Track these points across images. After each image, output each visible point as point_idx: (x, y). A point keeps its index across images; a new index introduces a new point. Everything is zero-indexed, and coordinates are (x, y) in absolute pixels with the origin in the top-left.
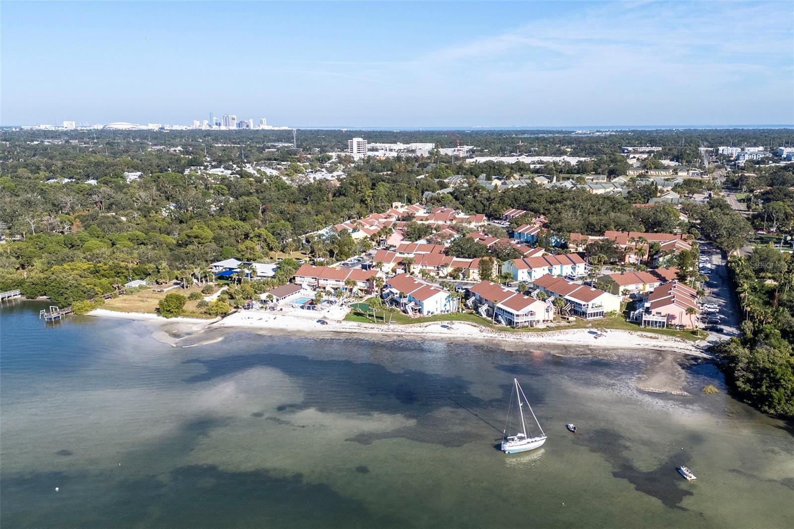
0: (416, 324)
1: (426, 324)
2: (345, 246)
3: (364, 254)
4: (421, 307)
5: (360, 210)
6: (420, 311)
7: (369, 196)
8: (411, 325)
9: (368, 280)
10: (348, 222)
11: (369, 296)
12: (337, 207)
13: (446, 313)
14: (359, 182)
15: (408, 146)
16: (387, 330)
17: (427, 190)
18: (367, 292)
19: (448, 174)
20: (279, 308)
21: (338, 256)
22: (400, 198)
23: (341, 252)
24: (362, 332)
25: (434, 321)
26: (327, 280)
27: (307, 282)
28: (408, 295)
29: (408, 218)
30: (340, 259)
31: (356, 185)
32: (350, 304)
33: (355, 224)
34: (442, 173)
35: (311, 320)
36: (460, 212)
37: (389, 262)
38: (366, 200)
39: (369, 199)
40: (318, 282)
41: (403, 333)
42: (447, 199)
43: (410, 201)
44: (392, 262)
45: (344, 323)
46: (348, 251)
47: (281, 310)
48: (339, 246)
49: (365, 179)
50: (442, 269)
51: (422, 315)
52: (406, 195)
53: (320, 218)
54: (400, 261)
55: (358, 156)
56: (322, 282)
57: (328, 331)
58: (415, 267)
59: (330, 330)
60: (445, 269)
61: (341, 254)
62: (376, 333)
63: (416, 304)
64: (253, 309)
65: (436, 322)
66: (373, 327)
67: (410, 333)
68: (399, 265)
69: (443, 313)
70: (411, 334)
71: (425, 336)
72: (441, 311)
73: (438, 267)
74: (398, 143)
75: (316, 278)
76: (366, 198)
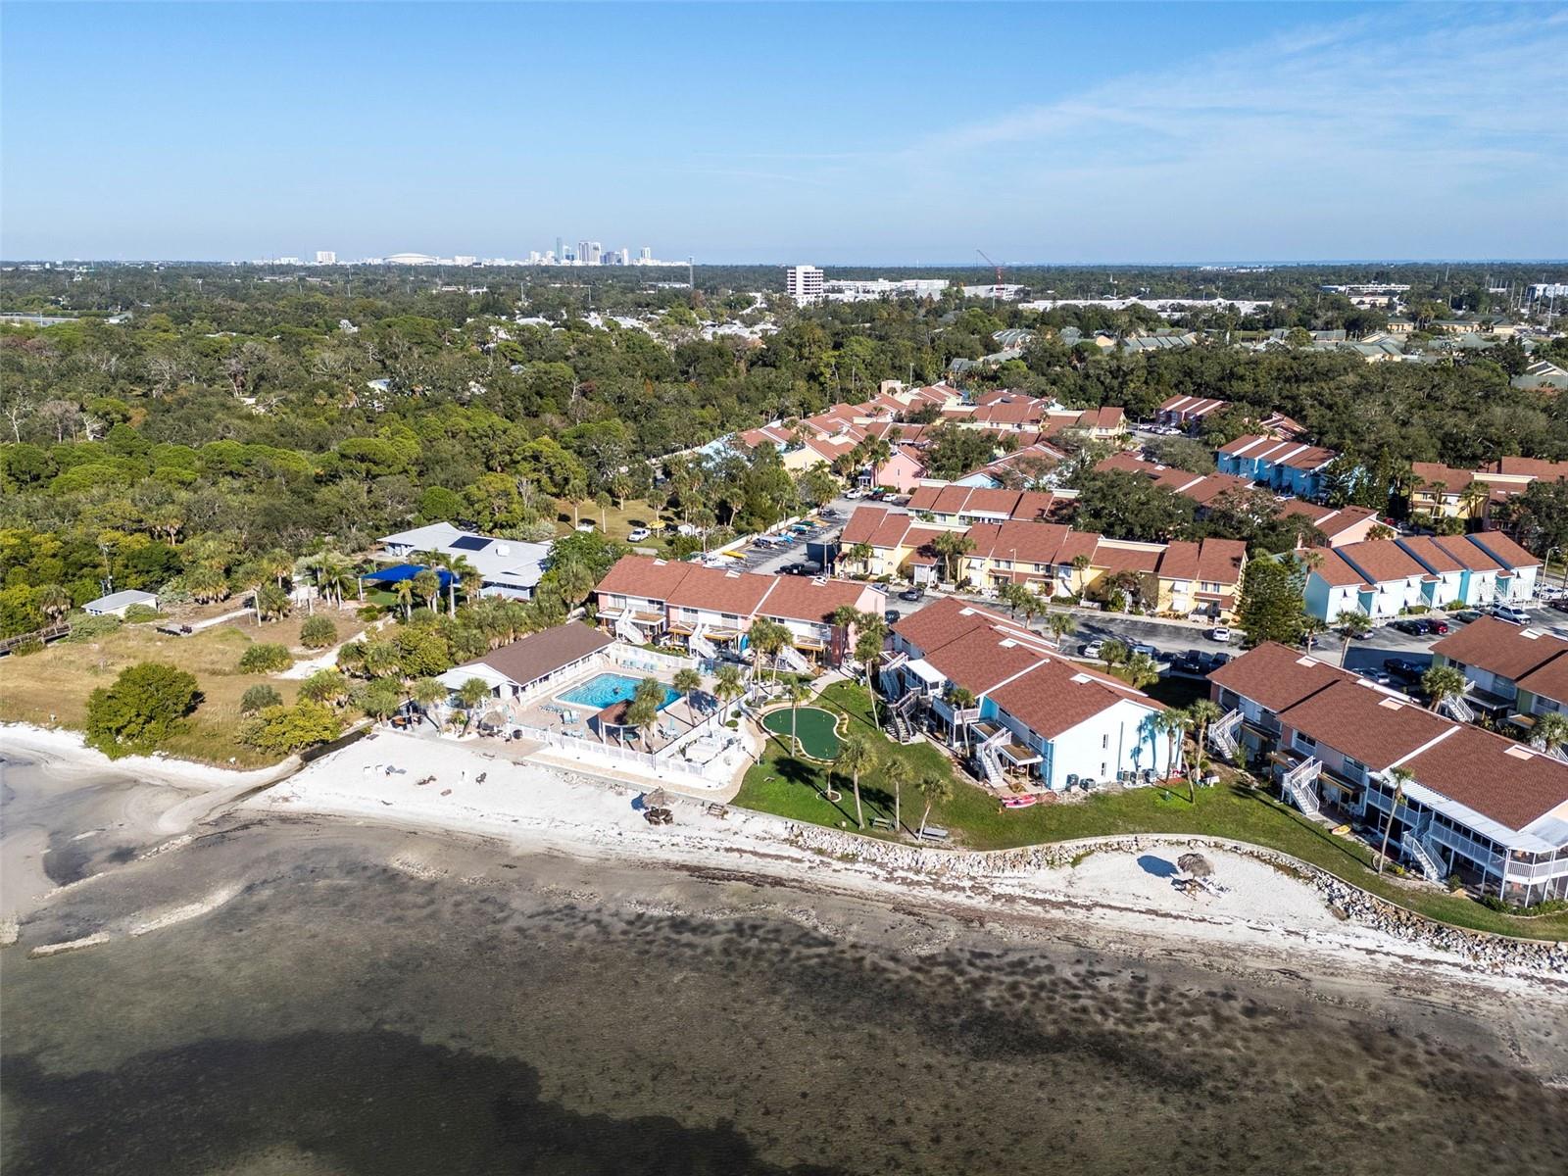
0: (1031, 848)
1: (1073, 846)
2: (762, 490)
3: (814, 511)
4: (1039, 759)
5: (807, 396)
6: (1036, 774)
7: (828, 365)
8: (1012, 852)
9: (829, 618)
10: (776, 424)
11: (832, 677)
12: (753, 389)
13: (1140, 783)
14: (806, 339)
15: (899, 284)
16: (911, 875)
17: (958, 355)
18: (827, 659)
19: (994, 324)
20: (508, 730)
21: (742, 518)
22: (898, 371)
23: (751, 510)
24: (809, 877)
25: (1105, 833)
26: (696, 611)
27: (633, 614)
28: (982, 696)
29: (924, 414)
30: (747, 527)
31: (800, 347)
32: (764, 710)
33: (794, 431)
34: (981, 324)
35: (611, 794)
36: (1054, 401)
37: (891, 545)
38: (822, 374)
39: (828, 372)
40: (668, 617)
41: (981, 902)
42: (1015, 370)
43: (920, 378)
44: (900, 545)
45: (736, 818)
46: (770, 507)
47: (517, 734)
48: (747, 492)
49: (819, 333)
50: (1062, 575)
51: (1043, 791)
52: (912, 364)
53: (708, 413)
54: (925, 543)
55: (805, 301)
56: (679, 616)
57: (666, 865)
58: (975, 563)
59: (676, 857)
60: (1074, 574)
61: (751, 514)
62: (864, 888)
63: (1016, 740)
64: (427, 726)
65: (1114, 839)
66: (851, 849)
67: (1011, 899)
68: (921, 555)
69: (1128, 785)
70: (1020, 908)
71: (1085, 928)
72: (1122, 776)
73: (1048, 568)
74: (881, 280)
75: (661, 603)
76: (822, 369)
